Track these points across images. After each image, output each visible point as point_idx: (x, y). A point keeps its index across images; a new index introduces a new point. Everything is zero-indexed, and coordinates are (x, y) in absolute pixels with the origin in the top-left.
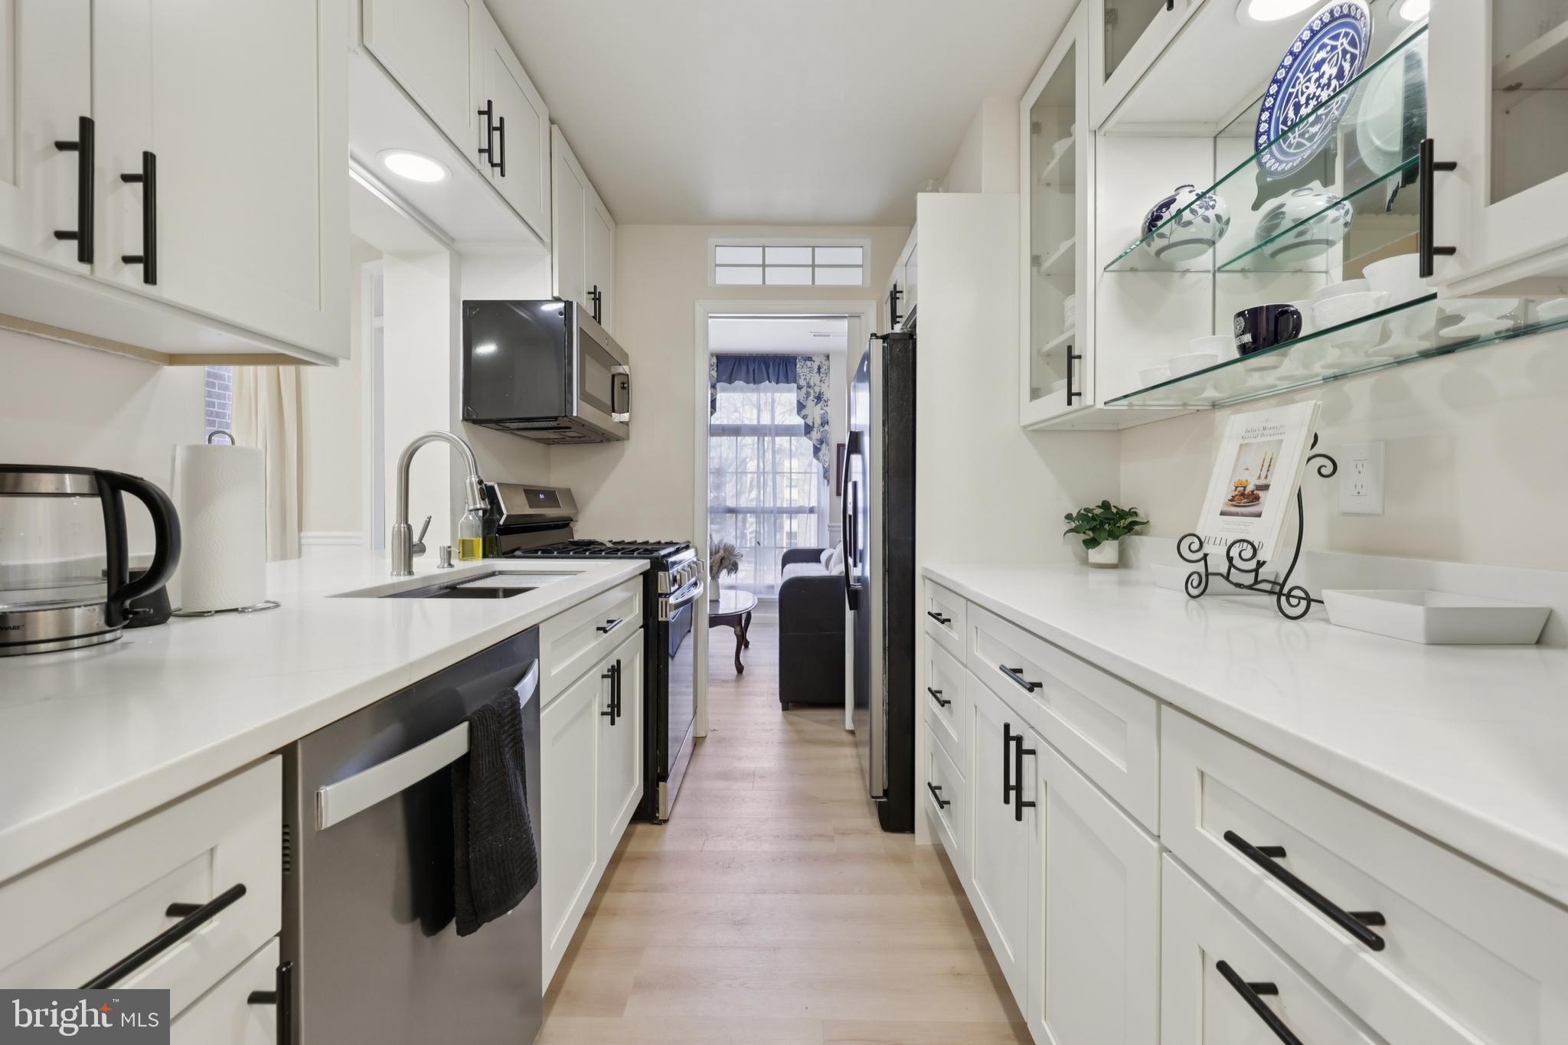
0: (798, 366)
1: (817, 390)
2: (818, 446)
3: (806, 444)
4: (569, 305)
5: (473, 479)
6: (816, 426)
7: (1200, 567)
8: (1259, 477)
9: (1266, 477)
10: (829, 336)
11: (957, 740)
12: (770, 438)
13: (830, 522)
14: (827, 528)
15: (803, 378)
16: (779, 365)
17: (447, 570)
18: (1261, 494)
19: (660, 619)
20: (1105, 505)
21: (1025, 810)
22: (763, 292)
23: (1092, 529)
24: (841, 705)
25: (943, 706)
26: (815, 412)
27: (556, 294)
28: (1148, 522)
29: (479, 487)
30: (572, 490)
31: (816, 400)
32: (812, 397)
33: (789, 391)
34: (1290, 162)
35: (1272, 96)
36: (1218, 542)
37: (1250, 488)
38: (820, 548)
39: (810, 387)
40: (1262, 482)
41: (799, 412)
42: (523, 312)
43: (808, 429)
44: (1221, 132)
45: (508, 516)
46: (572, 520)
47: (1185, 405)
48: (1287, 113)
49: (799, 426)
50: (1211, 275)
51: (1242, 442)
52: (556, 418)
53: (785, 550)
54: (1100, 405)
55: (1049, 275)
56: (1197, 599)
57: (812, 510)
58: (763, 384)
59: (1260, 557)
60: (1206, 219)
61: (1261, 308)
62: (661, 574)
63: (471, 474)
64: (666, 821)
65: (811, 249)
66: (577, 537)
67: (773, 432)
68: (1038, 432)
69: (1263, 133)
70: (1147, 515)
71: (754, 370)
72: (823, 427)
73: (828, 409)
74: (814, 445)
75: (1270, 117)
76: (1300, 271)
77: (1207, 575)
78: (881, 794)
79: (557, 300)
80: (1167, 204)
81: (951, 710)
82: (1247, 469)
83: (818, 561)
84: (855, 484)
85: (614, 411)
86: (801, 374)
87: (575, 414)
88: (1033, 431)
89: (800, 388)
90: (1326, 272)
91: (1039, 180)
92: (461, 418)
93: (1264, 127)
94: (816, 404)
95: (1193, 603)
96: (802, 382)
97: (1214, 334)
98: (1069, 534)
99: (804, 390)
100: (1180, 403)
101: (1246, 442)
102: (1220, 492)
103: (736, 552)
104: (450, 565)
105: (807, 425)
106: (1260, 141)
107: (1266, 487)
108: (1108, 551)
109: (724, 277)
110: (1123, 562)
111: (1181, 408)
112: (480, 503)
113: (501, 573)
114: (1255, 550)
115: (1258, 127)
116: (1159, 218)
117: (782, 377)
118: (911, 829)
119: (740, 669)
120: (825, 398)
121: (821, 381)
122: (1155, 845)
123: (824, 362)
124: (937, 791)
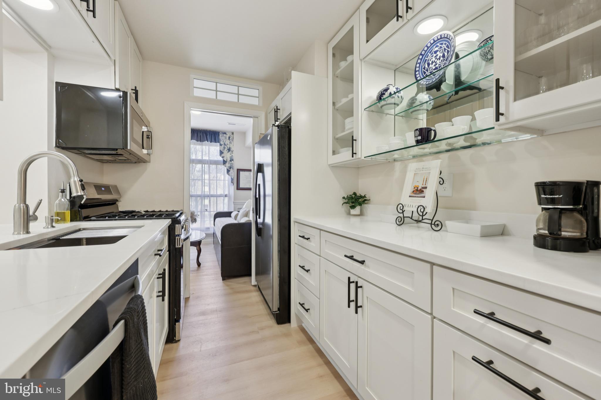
0: (220, 136)
1: (228, 146)
2: (229, 169)
3: (224, 168)
4: (125, 93)
5: (76, 179)
6: (228, 161)
7: (401, 215)
8: (423, 184)
9: (425, 184)
10: (235, 125)
11: (314, 285)
12: (208, 165)
13: (234, 200)
14: (233, 203)
15: (222, 141)
16: (212, 135)
17: (51, 230)
18: (424, 190)
19: (177, 246)
20: (355, 194)
21: (359, 309)
22: (216, 102)
23: (352, 203)
24: (250, 275)
25: (308, 272)
26: (227, 156)
27: (117, 87)
28: (370, 200)
29: (80, 183)
30: (117, 186)
31: (228, 151)
32: (226, 149)
33: (216, 146)
34: (428, 82)
35: (420, 59)
36: (409, 206)
37: (419, 188)
38: (230, 211)
39: (225, 145)
40: (424, 186)
41: (221, 154)
42: (89, 93)
43: (225, 162)
44: (397, 69)
45: (87, 199)
46: (117, 201)
47: (387, 159)
48: (425, 66)
49: (221, 161)
50: (394, 116)
51: (415, 172)
52: (117, 150)
53: (215, 213)
54: (363, 158)
55: (337, 110)
56: (401, 226)
57: (226, 196)
58: (205, 142)
59: (426, 211)
60: (398, 97)
61: (423, 128)
62: (177, 226)
63: (74, 176)
64: (179, 341)
65: (237, 87)
66: (121, 209)
67: (209, 163)
68: (333, 167)
69: (417, 71)
70: (369, 197)
71: (200, 136)
72: (231, 162)
73: (233, 154)
74: (227, 169)
75: (420, 66)
76: (416, 119)
77: (404, 217)
78: (277, 310)
79: (117, 90)
80: (386, 90)
81: (310, 274)
82: (418, 182)
83: (230, 216)
84: (259, 185)
85: (143, 148)
86: (222, 139)
87: (129, 148)
88: (332, 166)
89: (221, 145)
90: (422, 120)
91: (334, 75)
92: (54, 145)
93: (417, 69)
94: (228, 152)
95: (399, 227)
96: (222, 143)
97: (395, 136)
98: (344, 204)
99: (223, 146)
100: (385, 159)
101: (416, 172)
102: (408, 189)
103: (196, 214)
104: (53, 227)
105: (224, 161)
106: (416, 73)
107: (426, 188)
108: (357, 210)
109: (197, 93)
110: (361, 214)
111: (386, 160)
112: (81, 192)
113: (84, 229)
114: (424, 209)
115: (416, 69)
116: (384, 94)
117: (213, 140)
118: (289, 321)
119: (199, 264)
120: (232, 150)
121: (230, 143)
122: (430, 317)
123: (231, 135)
124: (303, 305)
